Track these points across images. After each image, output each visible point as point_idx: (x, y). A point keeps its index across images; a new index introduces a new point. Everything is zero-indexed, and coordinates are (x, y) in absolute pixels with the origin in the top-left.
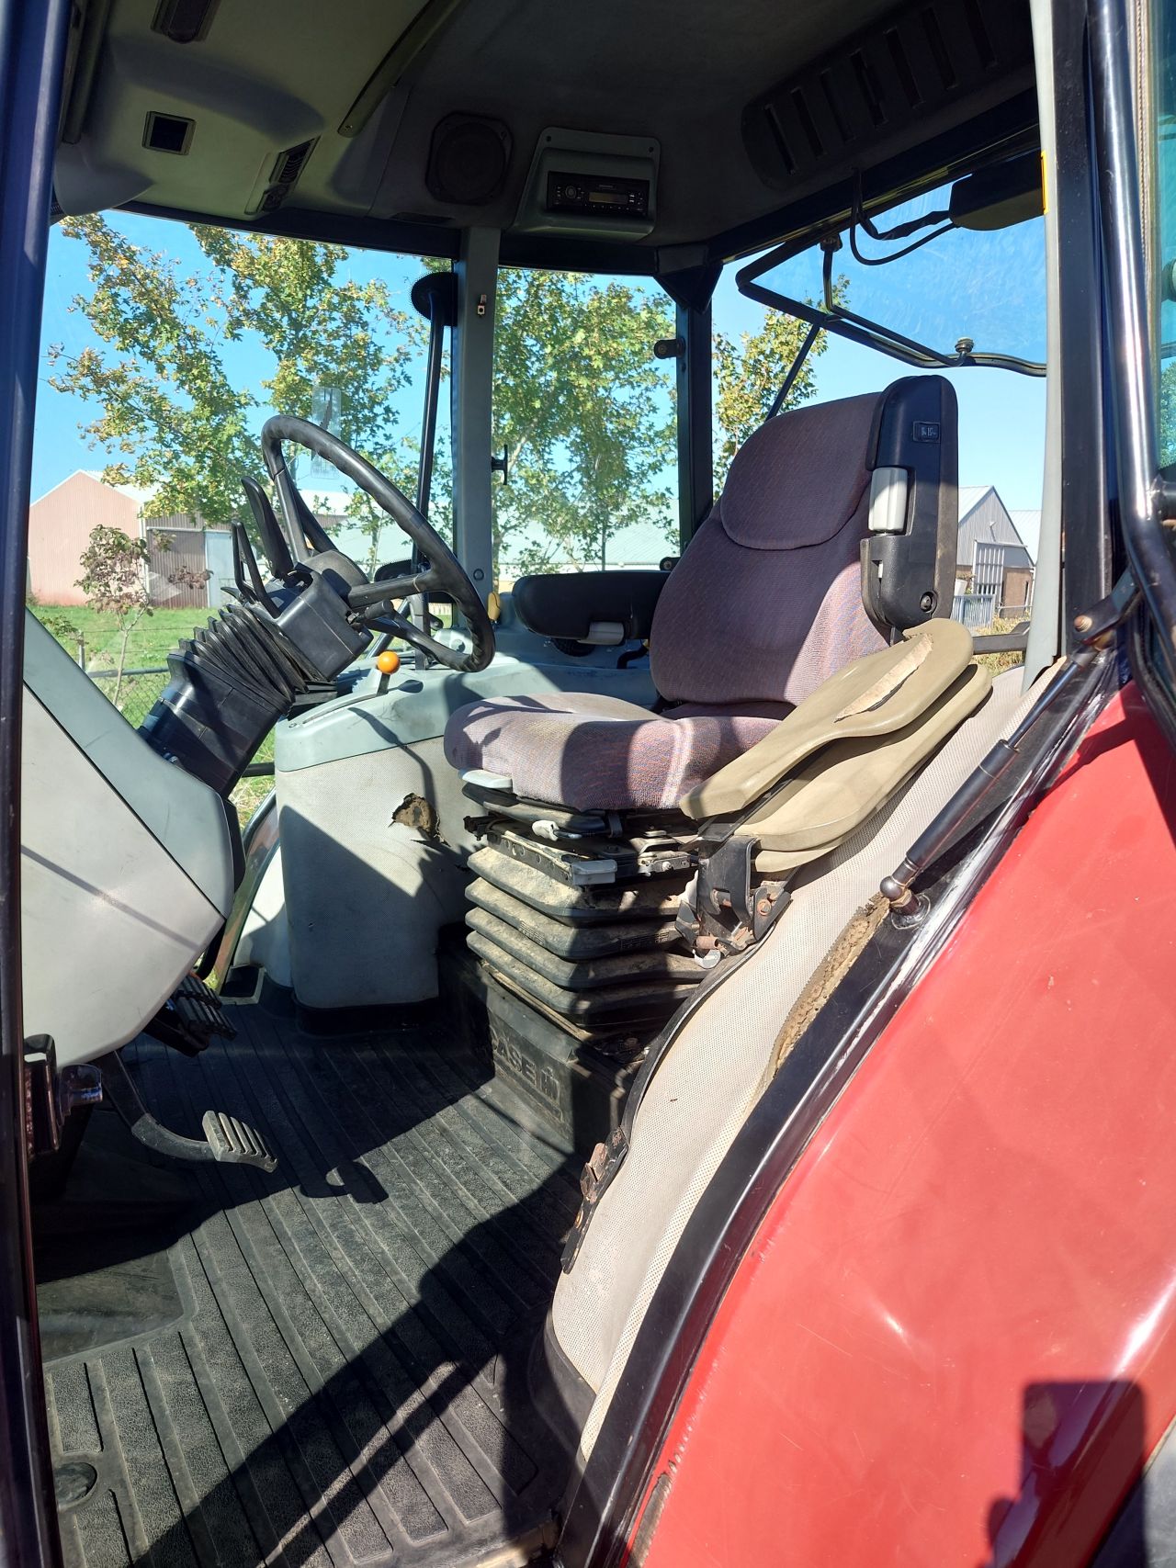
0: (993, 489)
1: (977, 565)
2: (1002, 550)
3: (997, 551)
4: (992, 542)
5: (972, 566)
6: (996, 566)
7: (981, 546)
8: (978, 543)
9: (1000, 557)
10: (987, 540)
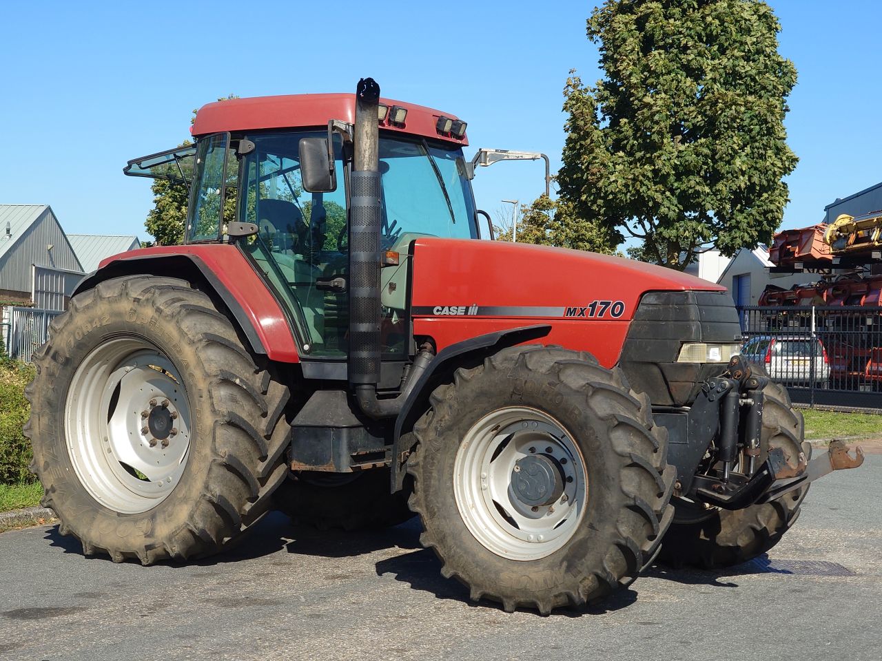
0: (49, 209)
1: (36, 292)
2: (62, 277)
3: (57, 277)
4: (51, 267)
5: (31, 293)
6: (57, 294)
7: (40, 271)
8: (36, 268)
9: (60, 285)
10: (46, 265)
